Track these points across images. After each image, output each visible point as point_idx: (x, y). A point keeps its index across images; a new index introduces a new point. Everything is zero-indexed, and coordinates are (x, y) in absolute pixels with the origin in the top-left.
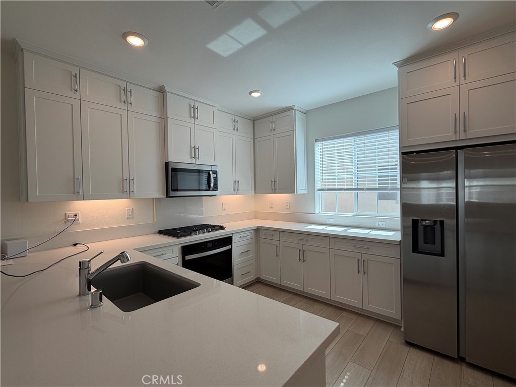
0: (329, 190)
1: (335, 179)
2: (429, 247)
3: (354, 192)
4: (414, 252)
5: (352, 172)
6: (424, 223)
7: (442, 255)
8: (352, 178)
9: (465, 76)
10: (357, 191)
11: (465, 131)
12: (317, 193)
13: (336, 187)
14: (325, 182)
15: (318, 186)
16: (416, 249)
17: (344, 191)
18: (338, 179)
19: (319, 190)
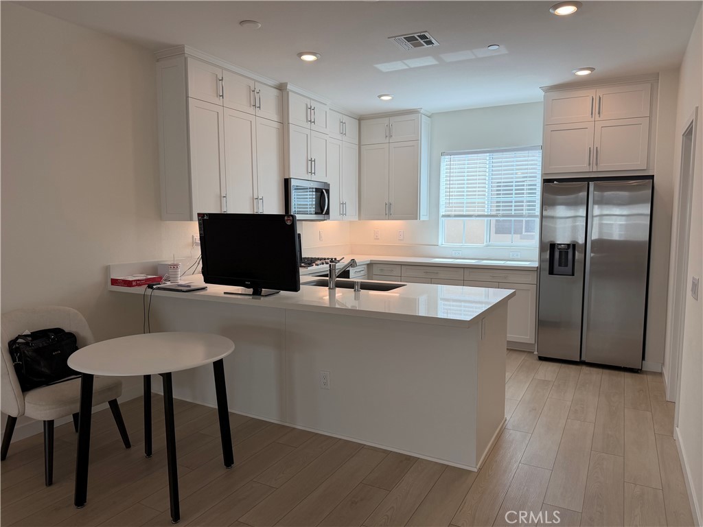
0: (456, 216)
1: (463, 203)
2: (563, 269)
3: (486, 219)
4: (550, 274)
5: (484, 195)
6: (560, 247)
7: (573, 275)
8: (484, 203)
9: (599, 113)
10: (489, 218)
11: (597, 164)
12: (441, 219)
13: (465, 213)
14: (452, 207)
15: (442, 212)
16: (551, 272)
17: (474, 218)
18: (467, 203)
19: (443, 216)
